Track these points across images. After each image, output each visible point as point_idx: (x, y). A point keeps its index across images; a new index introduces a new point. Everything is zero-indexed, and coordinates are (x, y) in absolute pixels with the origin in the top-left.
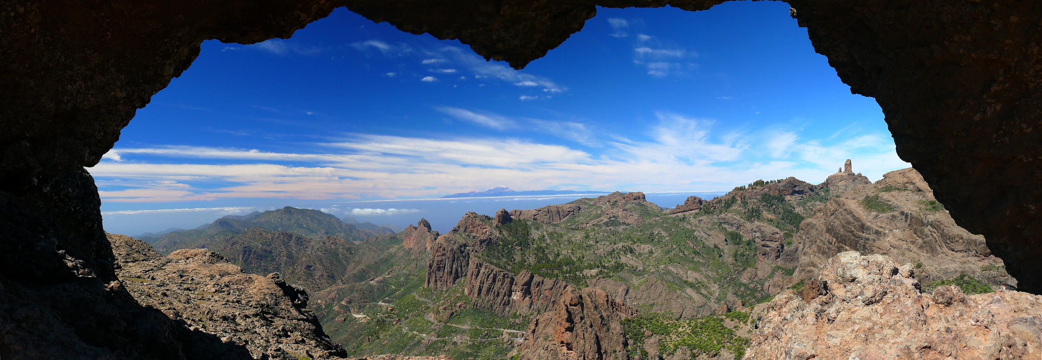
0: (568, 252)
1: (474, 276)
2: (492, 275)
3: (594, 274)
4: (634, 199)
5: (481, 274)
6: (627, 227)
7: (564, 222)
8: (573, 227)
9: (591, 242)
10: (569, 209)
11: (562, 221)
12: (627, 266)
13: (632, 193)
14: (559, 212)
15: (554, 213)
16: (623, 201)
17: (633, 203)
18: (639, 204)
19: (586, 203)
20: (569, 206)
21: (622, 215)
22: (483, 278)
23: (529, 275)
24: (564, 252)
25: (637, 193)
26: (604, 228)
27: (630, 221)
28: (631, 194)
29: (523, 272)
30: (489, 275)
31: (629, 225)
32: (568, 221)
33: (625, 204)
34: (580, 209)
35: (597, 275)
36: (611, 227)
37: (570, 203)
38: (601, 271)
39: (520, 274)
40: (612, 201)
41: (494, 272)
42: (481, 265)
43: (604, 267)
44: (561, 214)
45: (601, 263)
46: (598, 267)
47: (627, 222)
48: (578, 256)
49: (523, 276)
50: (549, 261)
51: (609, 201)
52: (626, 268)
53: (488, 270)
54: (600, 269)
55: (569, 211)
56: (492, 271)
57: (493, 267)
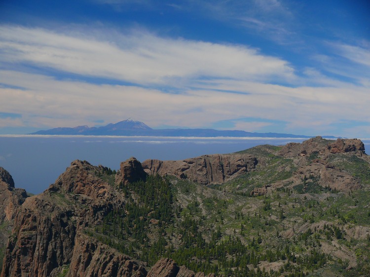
0: (235, 232)
1: (81, 265)
2: (111, 264)
3: (277, 270)
4: (346, 150)
5: (93, 262)
6: (334, 195)
7: (229, 183)
8: (245, 190)
9: (274, 217)
10: (239, 163)
11: (226, 180)
12: (331, 259)
13: (343, 140)
14: (222, 166)
15: (214, 168)
16: (328, 153)
17: (343, 157)
18: (354, 159)
19: (266, 154)
20: (238, 156)
21: (325, 175)
22: (96, 268)
23: (171, 266)
24: (228, 232)
25: (351, 141)
26: (295, 194)
27: (338, 185)
28: (341, 141)
29: (162, 260)
30: (107, 263)
31: (335, 191)
32: (237, 181)
33: (331, 158)
34: (256, 162)
35: (282, 271)
36: (307, 195)
37: (241, 152)
38: (288, 265)
39: (157, 265)
40: (309, 152)
41: (115, 259)
42: (94, 248)
43: (294, 259)
44: (226, 169)
45: (288, 252)
46: (284, 258)
47: (333, 186)
48: (252, 238)
49: (161, 268)
50: (204, 244)
51: (304, 152)
52: (329, 262)
53: (104, 256)
54: (286, 261)
55: (238, 166)
56: (111, 257)
57: (113, 250)
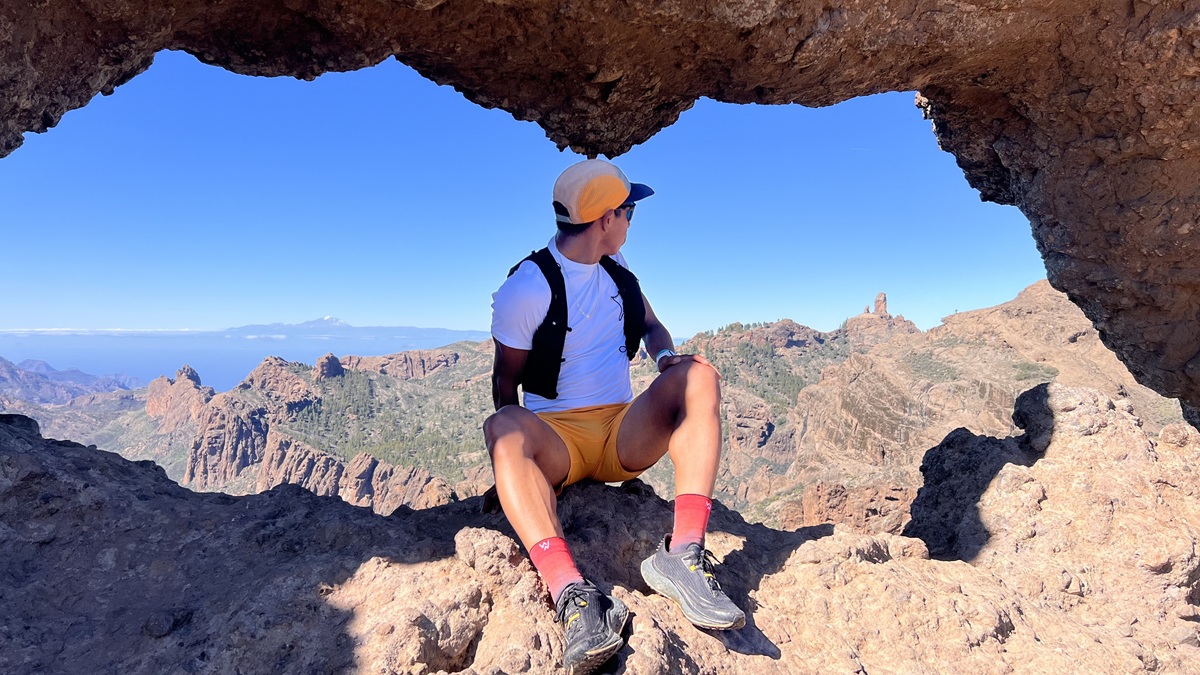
0: (435, 425)
1: (274, 463)
2: (306, 461)
3: (475, 459)
5: (286, 460)
7: (429, 379)
8: (445, 385)
9: (473, 410)
10: (440, 358)
11: (427, 375)
14: (423, 361)
15: (415, 363)
19: (467, 350)
20: (438, 352)
22: (289, 467)
23: (370, 460)
24: (428, 425)
29: (360, 456)
30: (302, 460)
32: (437, 377)
34: (457, 357)
35: (480, 460)
37: (441, 348)
39: (354, 460)
41: (310, 456)
42: (288, 445)
44: (427, 364)
48: (451, 430)
49: (358, 463)
50: (403, 438)
53: (299, 453)
55: (439, 361)
56: (307, 454)
57: (308, 447)
